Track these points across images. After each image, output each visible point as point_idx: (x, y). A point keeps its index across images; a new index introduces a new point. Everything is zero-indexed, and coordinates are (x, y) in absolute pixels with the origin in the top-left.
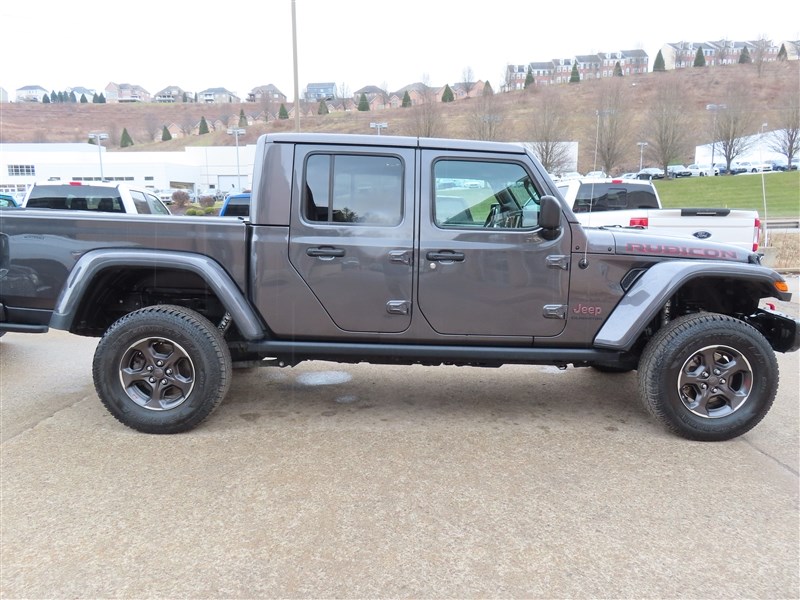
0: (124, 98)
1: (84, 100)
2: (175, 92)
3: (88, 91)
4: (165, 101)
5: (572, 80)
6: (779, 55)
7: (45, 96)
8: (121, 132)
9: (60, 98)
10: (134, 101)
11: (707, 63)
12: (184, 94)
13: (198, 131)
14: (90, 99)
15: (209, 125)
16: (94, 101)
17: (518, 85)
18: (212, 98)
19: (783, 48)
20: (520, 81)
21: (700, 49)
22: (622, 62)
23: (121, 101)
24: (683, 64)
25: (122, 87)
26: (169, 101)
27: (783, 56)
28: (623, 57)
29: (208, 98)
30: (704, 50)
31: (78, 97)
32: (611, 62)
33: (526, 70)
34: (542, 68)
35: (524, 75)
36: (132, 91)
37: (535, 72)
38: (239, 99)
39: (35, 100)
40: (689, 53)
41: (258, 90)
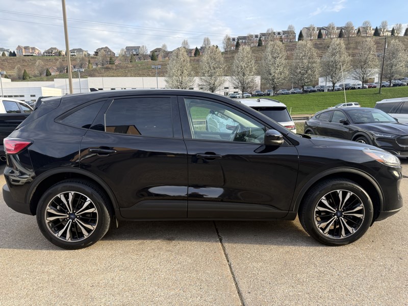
0: (27, 54)
1: (4, 55)
2: (55, 51)
3: (7, 51)
4: (49, 56)
5: (259, 45)
6: (358, 33)
8: (23, 72)
10: (32, 55)
11: (323, 37)
12: (60, 52)
16: (10, 55)
17: (232, 48)
18: (75, 54)
19: (359, 30)
20: (233, 46)
21: (320, 30)
22: (283, 36)
23: (25, 56)
24: (312, 38)
25: (26, 48)
26: (52, 55)
27: (359, 34)
28: (283, 34)
29: (73, 54)
30: (322, 31)
31: (1, 53)
32: (278, 36)
33: (236, 41)
34: (244, 39)
35: (235, 43)
36: (31, 50)
37: (240, 41)
38: (89, 54)
40: (315, 32)
41: (99, 49)
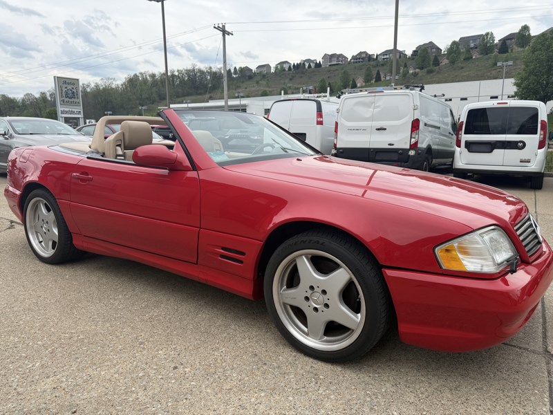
0: (333, 63)
1: (310, 66)
2: (364, 55)
3: (312, 61)
4: (356, 62)
7: (290, 67)
8: (327, 85)
9: (298, 67)
10: (338, 64)
12: (370, 55)
13: (373, 81)
14: (313, 65)
15: (382, 76)
16: (315, 67)
18: (388, 56)
23: (330, 65)
25: (333, 56)
26: (359, 62)
29: (385, 57)
31: (307, 65)
36: (338, 58)
38: (406, 55)
39: (284, 70)
41: (420, 47)
